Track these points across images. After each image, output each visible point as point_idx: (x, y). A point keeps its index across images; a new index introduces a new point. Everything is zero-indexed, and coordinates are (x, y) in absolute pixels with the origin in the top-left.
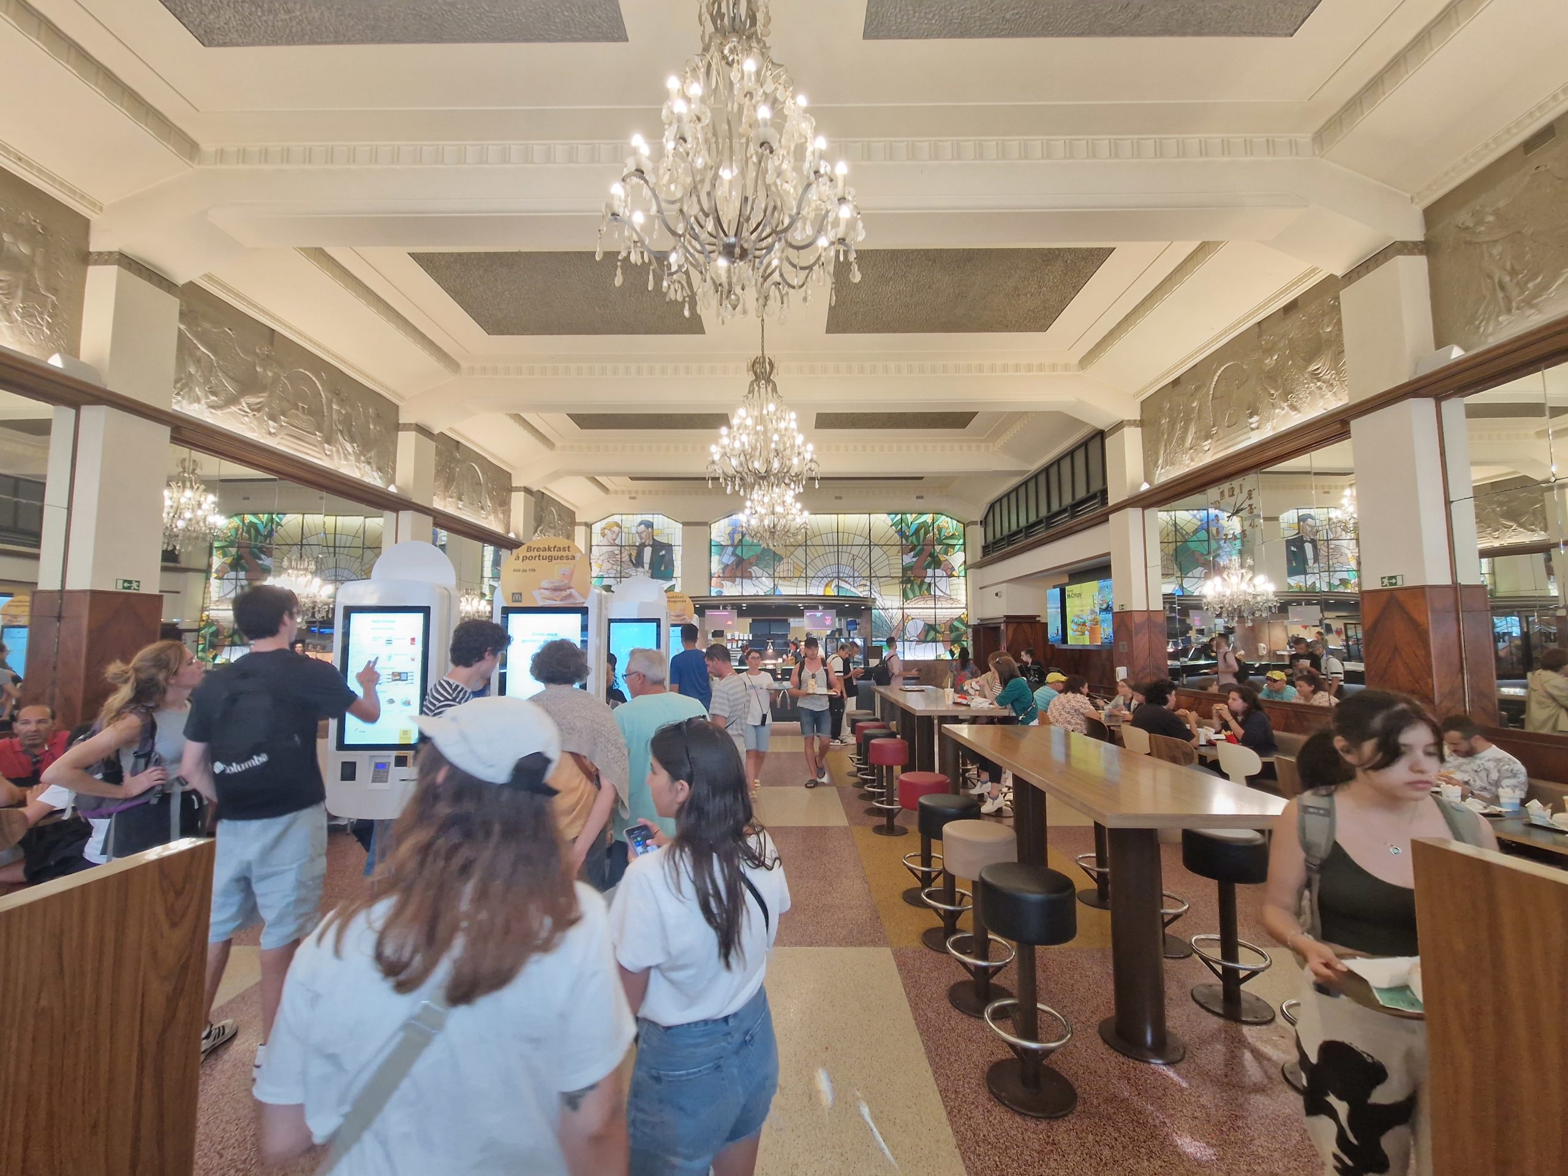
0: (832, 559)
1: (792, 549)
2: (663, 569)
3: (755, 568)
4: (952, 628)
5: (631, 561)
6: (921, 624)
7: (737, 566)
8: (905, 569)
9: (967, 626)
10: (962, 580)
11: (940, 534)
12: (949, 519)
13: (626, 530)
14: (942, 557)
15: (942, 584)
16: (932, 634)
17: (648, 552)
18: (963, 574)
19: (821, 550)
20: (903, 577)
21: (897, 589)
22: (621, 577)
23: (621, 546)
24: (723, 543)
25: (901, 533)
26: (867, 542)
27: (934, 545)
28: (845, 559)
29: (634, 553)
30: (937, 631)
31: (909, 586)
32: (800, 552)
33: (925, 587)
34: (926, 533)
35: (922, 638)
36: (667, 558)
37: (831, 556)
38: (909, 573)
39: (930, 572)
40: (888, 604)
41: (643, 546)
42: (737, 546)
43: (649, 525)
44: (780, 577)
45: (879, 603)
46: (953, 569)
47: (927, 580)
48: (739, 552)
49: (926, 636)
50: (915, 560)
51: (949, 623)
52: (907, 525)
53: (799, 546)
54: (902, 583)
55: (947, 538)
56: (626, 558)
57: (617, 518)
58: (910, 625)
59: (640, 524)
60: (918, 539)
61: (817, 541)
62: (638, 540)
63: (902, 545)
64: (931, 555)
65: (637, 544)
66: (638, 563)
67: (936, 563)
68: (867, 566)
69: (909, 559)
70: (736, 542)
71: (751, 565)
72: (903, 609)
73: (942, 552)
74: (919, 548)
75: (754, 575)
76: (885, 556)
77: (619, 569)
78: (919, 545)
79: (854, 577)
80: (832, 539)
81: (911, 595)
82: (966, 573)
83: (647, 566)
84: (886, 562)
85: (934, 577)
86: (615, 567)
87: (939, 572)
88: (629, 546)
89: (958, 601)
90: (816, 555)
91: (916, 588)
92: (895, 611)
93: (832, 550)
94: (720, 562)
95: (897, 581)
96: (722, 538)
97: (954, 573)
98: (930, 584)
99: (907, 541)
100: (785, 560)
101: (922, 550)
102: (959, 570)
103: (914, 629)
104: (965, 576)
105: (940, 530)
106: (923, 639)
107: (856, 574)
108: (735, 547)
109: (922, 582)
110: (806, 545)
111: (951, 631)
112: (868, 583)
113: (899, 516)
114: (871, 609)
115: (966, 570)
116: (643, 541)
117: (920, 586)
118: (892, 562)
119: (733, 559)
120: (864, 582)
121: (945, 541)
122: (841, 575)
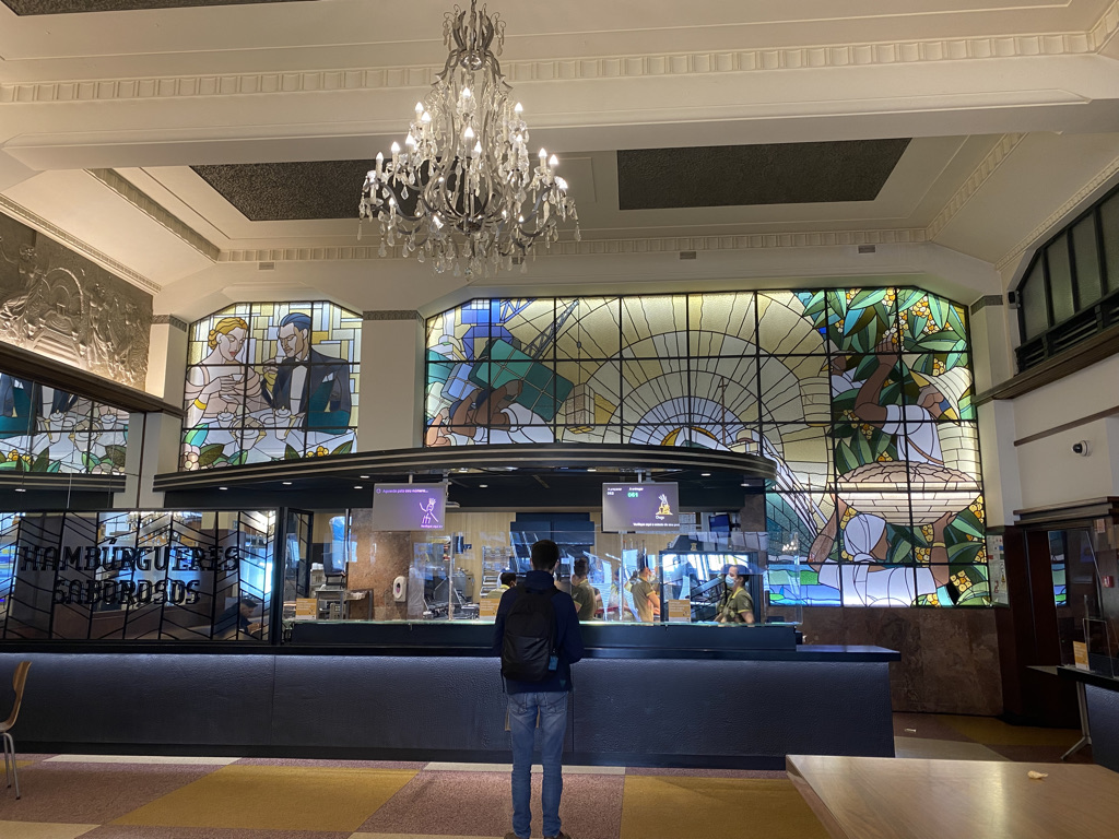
0: (676, 386)
1: (592, 366)
2: (327, 410)
3: (515, 407)
4: (951, 536)
5: (265, 394)
6: (877, 527)
7: (479, 403)
8: (837, 406)
9: (988, 530)
10: (968, 429)
11: (912, 330)
12: (932, 300)
13: (258, 334)
14: (920, 380)
15: (923, 436)
16: (904, 548)
17: (299, 376)
18: (968, 414)
19: (652, 368)
20: (832, 423)
21: (821, 450)
22: (243, 429)
23: (247, 365)
24: (450, 357)
25: (826, 329)
26: (752, 350)
27: (900, 353)
28: (703, 386)
29: (272, 379)
30: (914, 542)
31: (848, 441)
32: (609, 373)
33: (883, 445)
34: (882, 327)
35: (882, 556)
36: (336, 387)
37: (674, 381)
38: (847, 415)
39: (893, 411)
40: (802, 480)
41: (290, 364)
42: (480, 361)
43: (305, 323)
44: (566, 426)
45: (782, 478)
46: (945, 404)
47: (889, 429)
48: (482, 374)
49: (892, 551)
50: (858, 385)
51: (943, 523)
52: (839, 313)
53: (607, 360)
54: (832, 435)
55: (928, 338)
56: (254, 389)
57: (242, 310)
58: (853, 529)
59: (286, 322)
60: (864, 340)
61: (644, 349)
62: (281, 352)
63: (828, 355)
64: (896, 375)
65: (279, 361)
66: (278, 399)
67: (908, 392)
68: (752, 399)
69: (843, 384)
70: (477, 355)
71: (510, 400)
72: (836, 491)
73: (918, 368)
74: (866, 360)
75: (513, 421)
76: (791, 379)
77: (240, 412)
78: (866, 353)
79: (724, 424)
80: (675, 345)
81: (853, 463)
82: (975, 413)
83: (295, 405)
84: (795, 391)
85: (905, 422)
86: (232, 408)
87: (914, 412)
88: (262, 364)
89: (962, 475)
90: (643, 380)
91: (864, 446)
92: (817, 497)
93: (676, 369)
94: (444, 395)
95: (820, 431)
96: (450, 348)
97: (949, 413)
98: (894, 438)
99: (840, 347)
100: (578, 391)
101: (874, 365)
102: (960, 406)
103: (862, 537)
104: (975, 420)
105: (912, 321)
106: (883, 560)
107: (729, 418)
108: (475, 363)
109: (877, 435)
110: (621, 359)
111: (949, 542)
112: (756, 437)
113: (821, 295)
114: (762, 491)
115: (975, 405)
116: (291, 354)
117: (873, 442)
118: (806, 389)
119: (470, 388)
120: (746, 434)
121: (925, 345)
122: (697, 419)
